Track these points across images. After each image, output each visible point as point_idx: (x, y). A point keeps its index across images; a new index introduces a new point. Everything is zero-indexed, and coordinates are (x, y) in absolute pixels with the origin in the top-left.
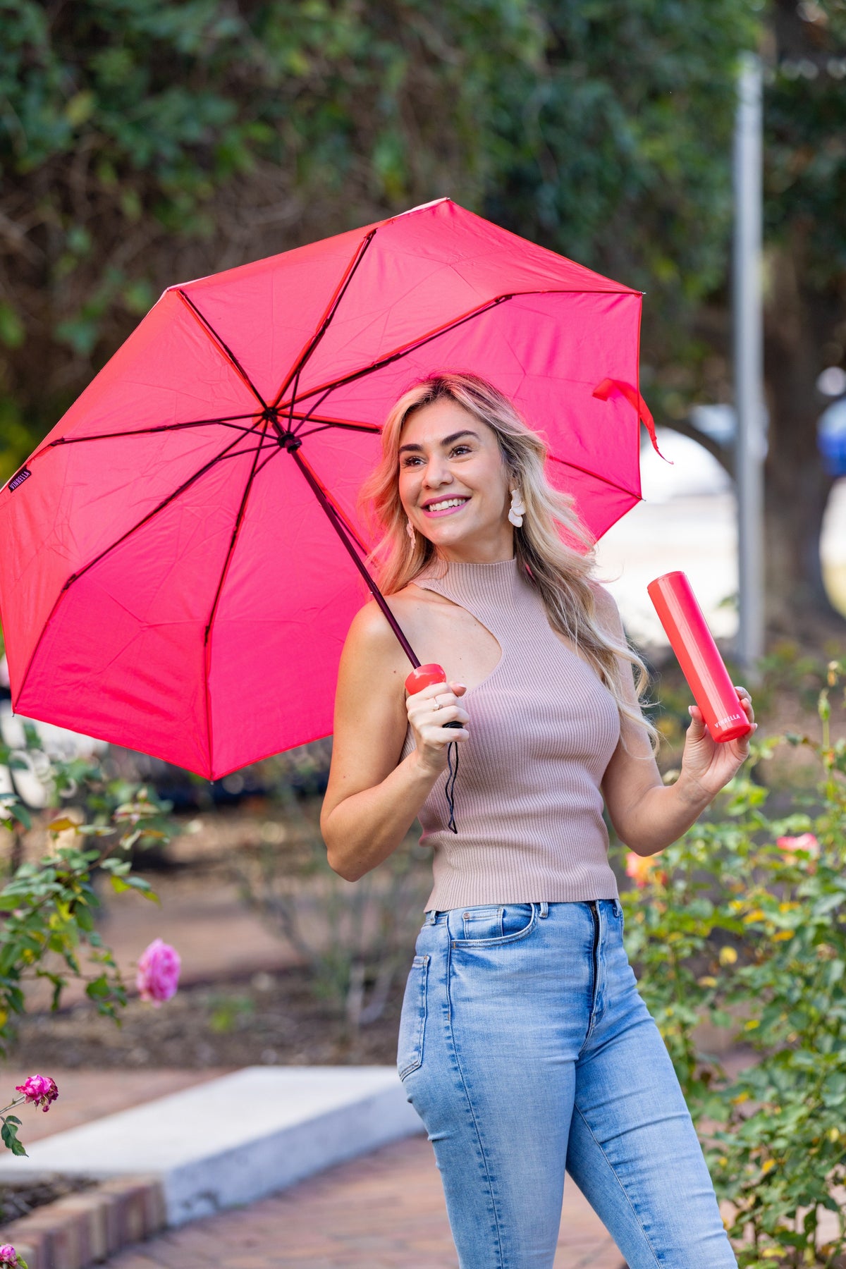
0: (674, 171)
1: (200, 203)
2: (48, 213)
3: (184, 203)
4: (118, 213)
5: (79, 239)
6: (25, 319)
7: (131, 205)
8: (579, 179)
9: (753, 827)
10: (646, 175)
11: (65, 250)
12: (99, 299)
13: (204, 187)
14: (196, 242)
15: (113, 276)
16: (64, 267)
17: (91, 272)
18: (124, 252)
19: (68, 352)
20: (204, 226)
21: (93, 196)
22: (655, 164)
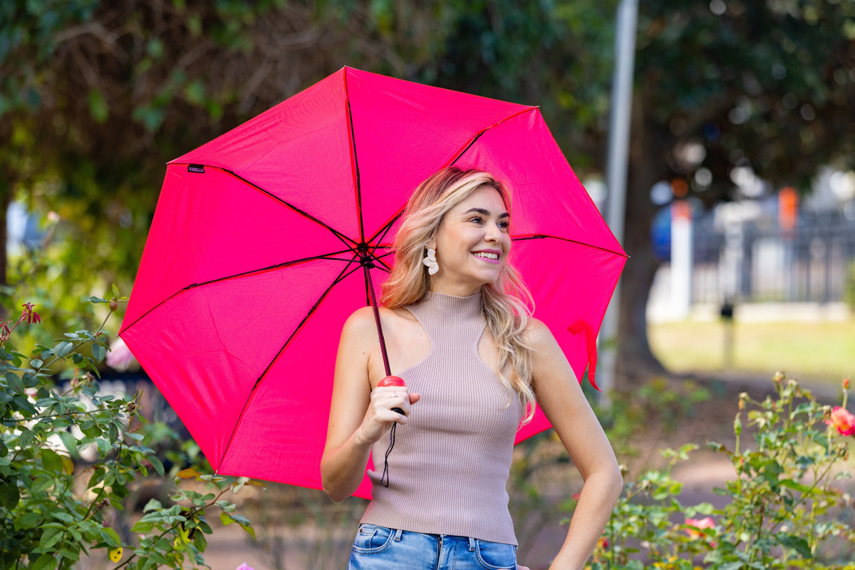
0: (578, 29)
1: (244, 27)
2: (134, 27)
3: (233, 26)
4: (184, 30)
5: (156, 48)
6: (110, 102)
7: (194, 25)
8: (511, 29)
9: (672, 509)
10: (559, 30)
11: (144, 55)
12: (167, 91)
13: (249, 17)
14: (239, 55)
15: (177, 76)
16: (144, 67)
17: (161, 72)
18: (187, 59)
19: (139, 130)
20: (246, 44)
21: (167, 17)
22: (565, 22)
